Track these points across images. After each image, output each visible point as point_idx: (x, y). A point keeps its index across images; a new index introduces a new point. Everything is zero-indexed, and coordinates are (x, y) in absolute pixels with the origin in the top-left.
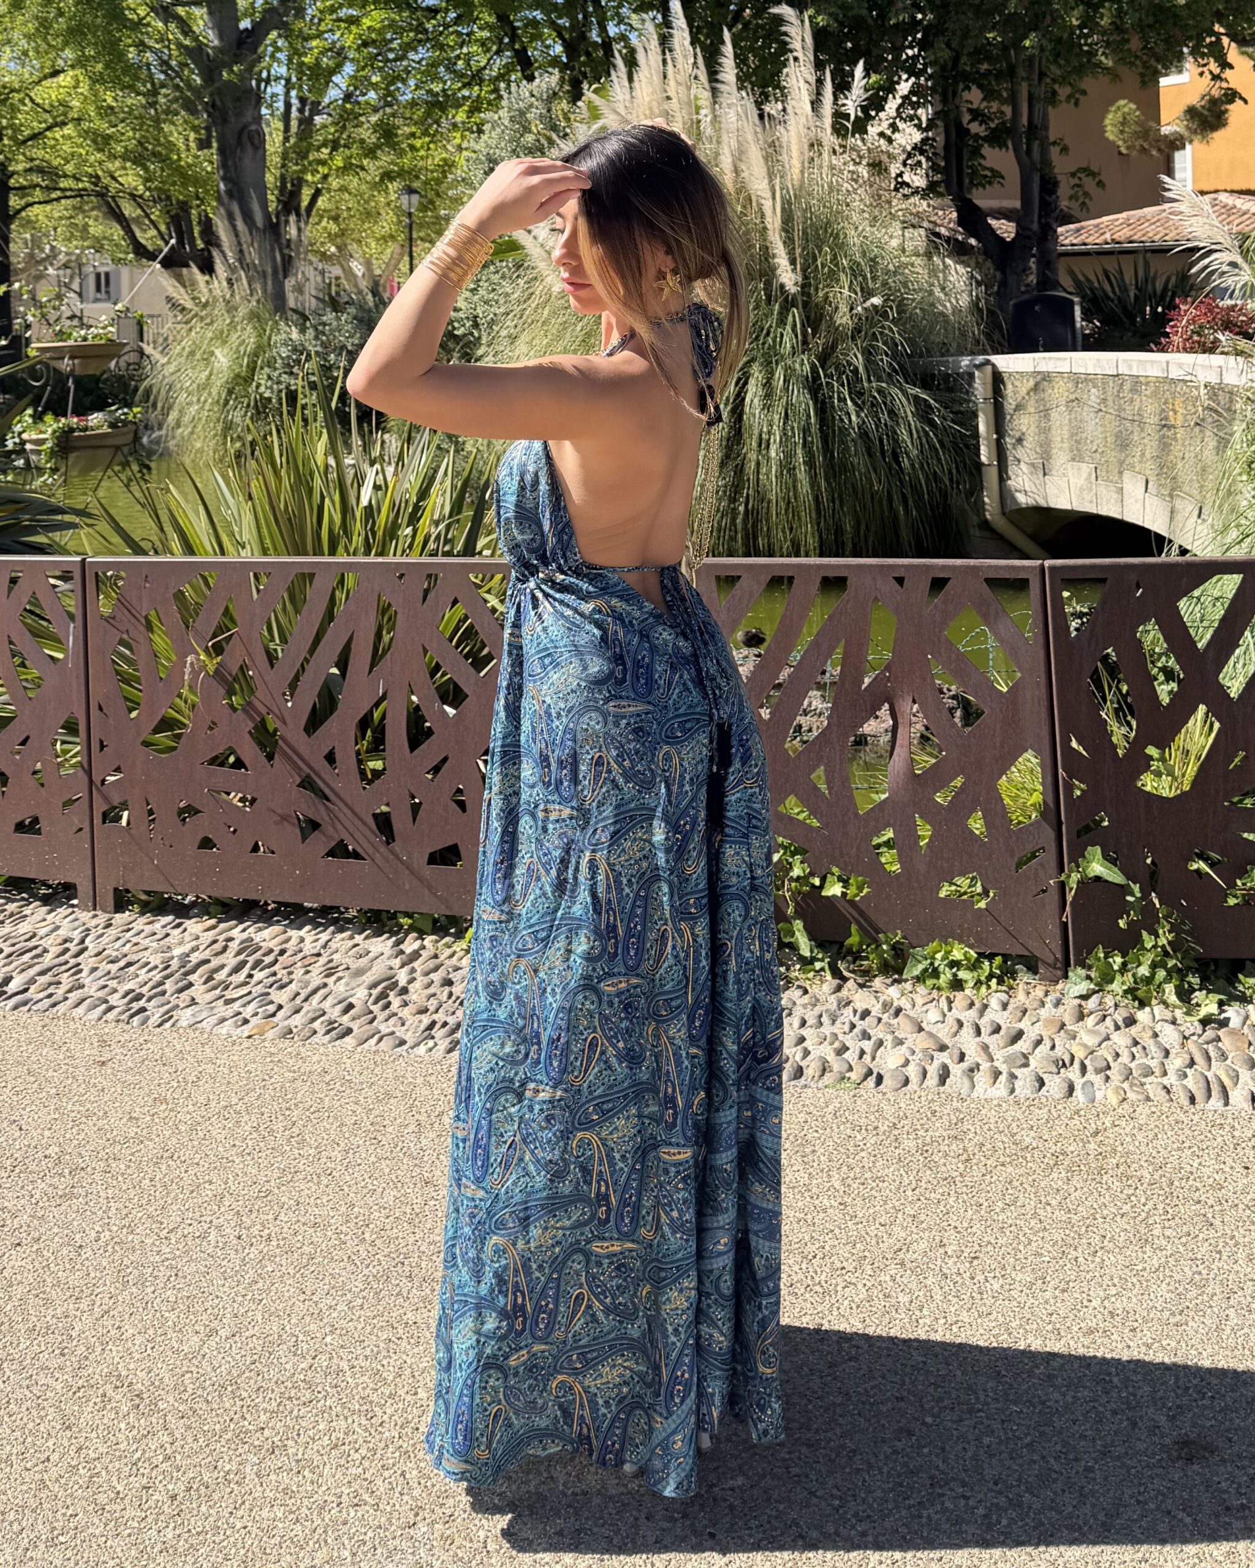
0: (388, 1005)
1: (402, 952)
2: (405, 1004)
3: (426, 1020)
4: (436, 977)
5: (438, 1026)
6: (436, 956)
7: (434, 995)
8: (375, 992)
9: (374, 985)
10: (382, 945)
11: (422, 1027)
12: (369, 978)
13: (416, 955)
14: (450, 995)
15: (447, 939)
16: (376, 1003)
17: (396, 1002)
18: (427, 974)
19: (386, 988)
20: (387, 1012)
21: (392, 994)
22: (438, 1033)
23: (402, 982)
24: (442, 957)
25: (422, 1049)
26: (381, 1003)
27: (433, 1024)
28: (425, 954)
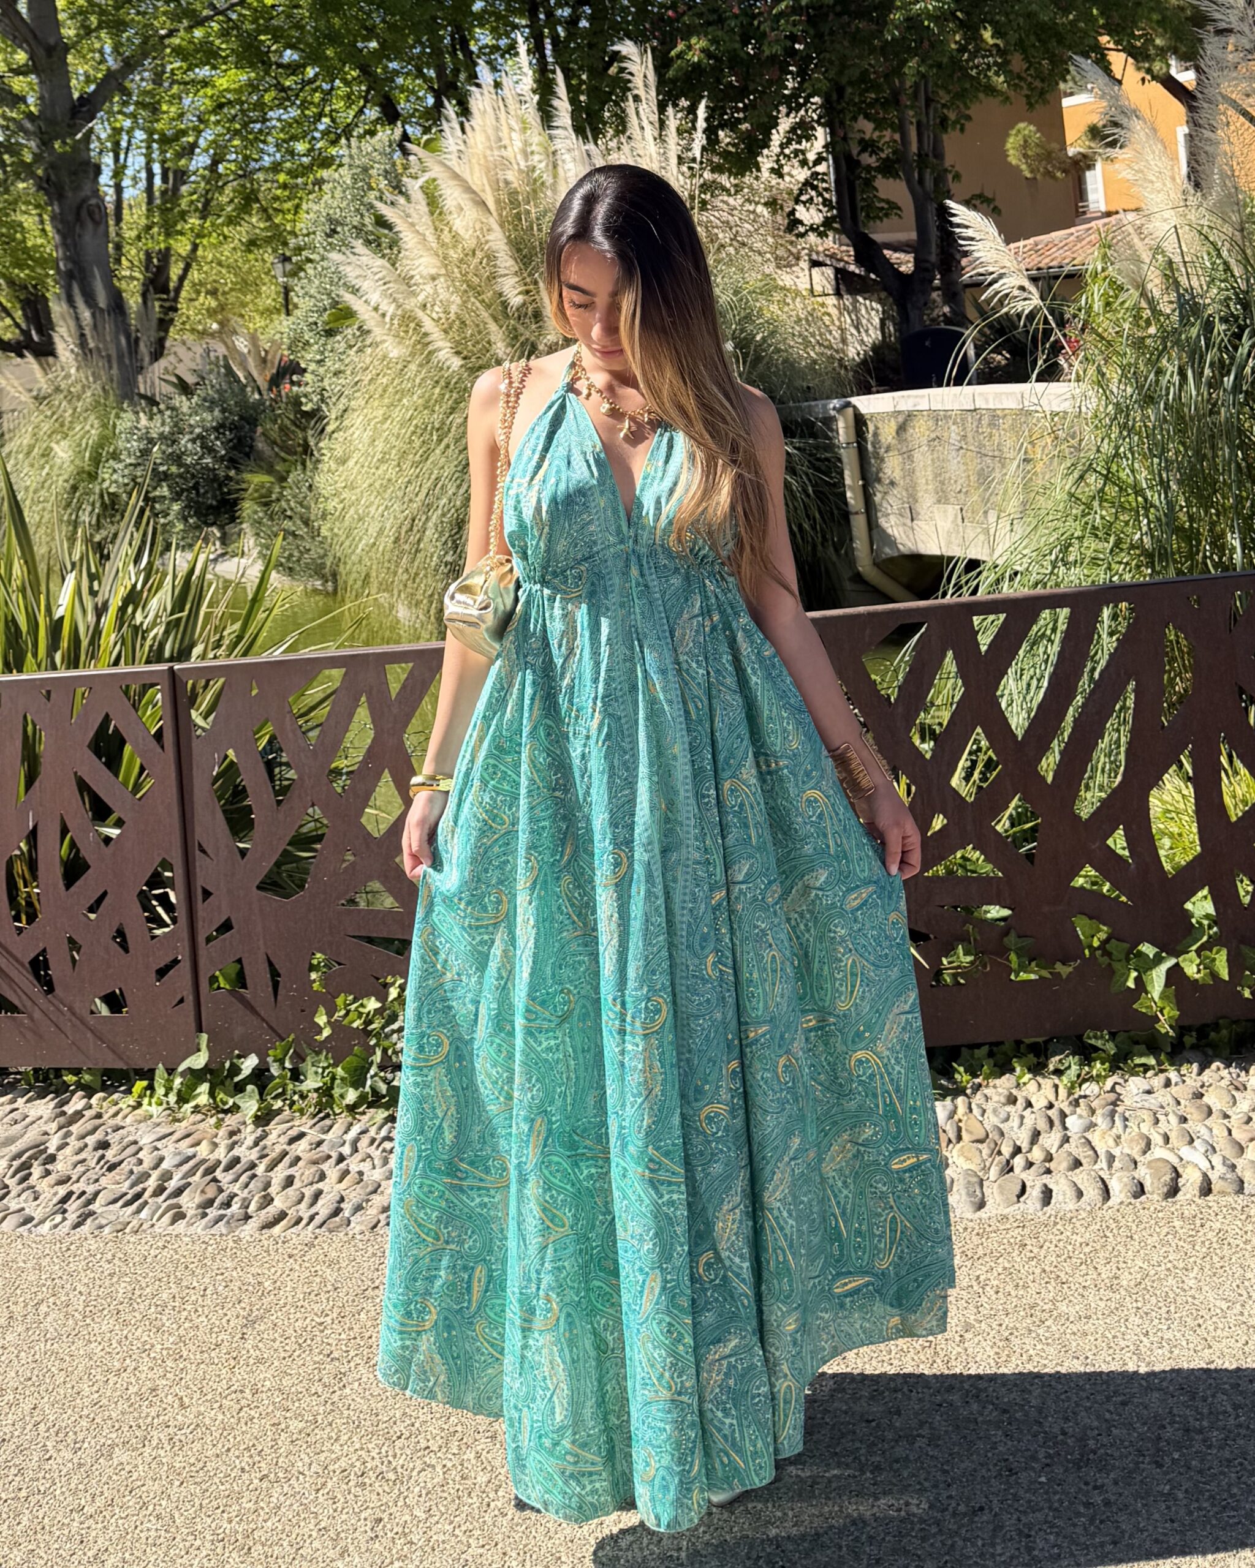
0: (26, 1178)
1: (64, 1113)
2: (48, 1173)
3: (62, 1191)
4: (91, 1140)
5: (74, 1197)
6: (99, 1116)
7: (84, 1160)
8: (16, 1164)
9: (19, 1155)
10: (44, 1107)
11: (55, 1200)
12: (14, 1149)
13: (78, 1115)
14: (103, 1157)
15: (116, 1096)
16: (13, 1176)
17: (37, 1170)
18: (83, 1137)
19: (30, 1158)
20: (25, 1185)
21: (35, 1164)
22: (73, 1206)
23: (51, 1151)
24: (106, 1117)
25: (48, 1224)
26: (18, 1176)
27: (70, 1194)
28: (88, 1114)
